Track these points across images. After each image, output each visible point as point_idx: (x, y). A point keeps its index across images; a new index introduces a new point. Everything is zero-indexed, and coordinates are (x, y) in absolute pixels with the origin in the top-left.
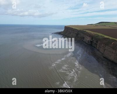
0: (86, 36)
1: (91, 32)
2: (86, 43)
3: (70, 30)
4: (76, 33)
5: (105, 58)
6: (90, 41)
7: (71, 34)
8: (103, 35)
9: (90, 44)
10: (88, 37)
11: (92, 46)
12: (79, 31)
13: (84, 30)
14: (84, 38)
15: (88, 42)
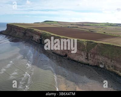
0: (35, 35)
1: (39, 30)
2: (35, 42)
3: (15, 29)
4: (23, 31)
5: (54, 53)
6: (40, 39)
7: (17, 33)
8: (50, 33)
9: (40, 42)
10: (37, 36)
11: (42, 44)
12: (26, 30)
13: (32, 29)
14: (33, 37)
15: (38, 40)
